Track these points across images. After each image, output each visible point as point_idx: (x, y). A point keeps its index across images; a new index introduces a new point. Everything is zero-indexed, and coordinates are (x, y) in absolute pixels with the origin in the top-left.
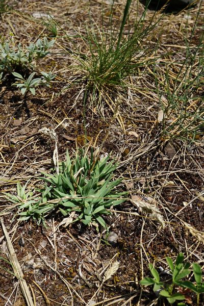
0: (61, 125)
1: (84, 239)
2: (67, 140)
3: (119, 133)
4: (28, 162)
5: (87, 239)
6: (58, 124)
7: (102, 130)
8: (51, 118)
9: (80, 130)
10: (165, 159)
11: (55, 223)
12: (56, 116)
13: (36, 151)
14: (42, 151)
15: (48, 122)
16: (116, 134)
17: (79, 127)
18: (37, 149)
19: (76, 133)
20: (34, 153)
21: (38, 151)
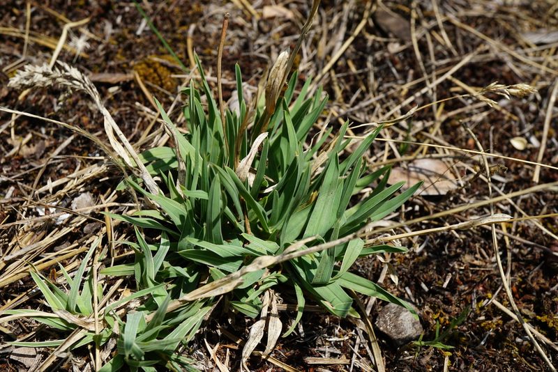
0: (63, 51)
1: (326, 360)
2: (109, 85)
3: (240, 21)
4: (18, 193)
5: (333, 355)
6: (50, 51)
7: (193, 27)
8: (20, 41)
9: (129, 47)
10: (395, 48)
11: (218, 353)
12: (31, 29)
13: (26, 151)
14: (47, 144)
15: (16, 53)
16: (233, 26)
17: (120, 39)
18: (28, 144)
19: (120, 59)
20: (22, 160)
21: (33, 150)
